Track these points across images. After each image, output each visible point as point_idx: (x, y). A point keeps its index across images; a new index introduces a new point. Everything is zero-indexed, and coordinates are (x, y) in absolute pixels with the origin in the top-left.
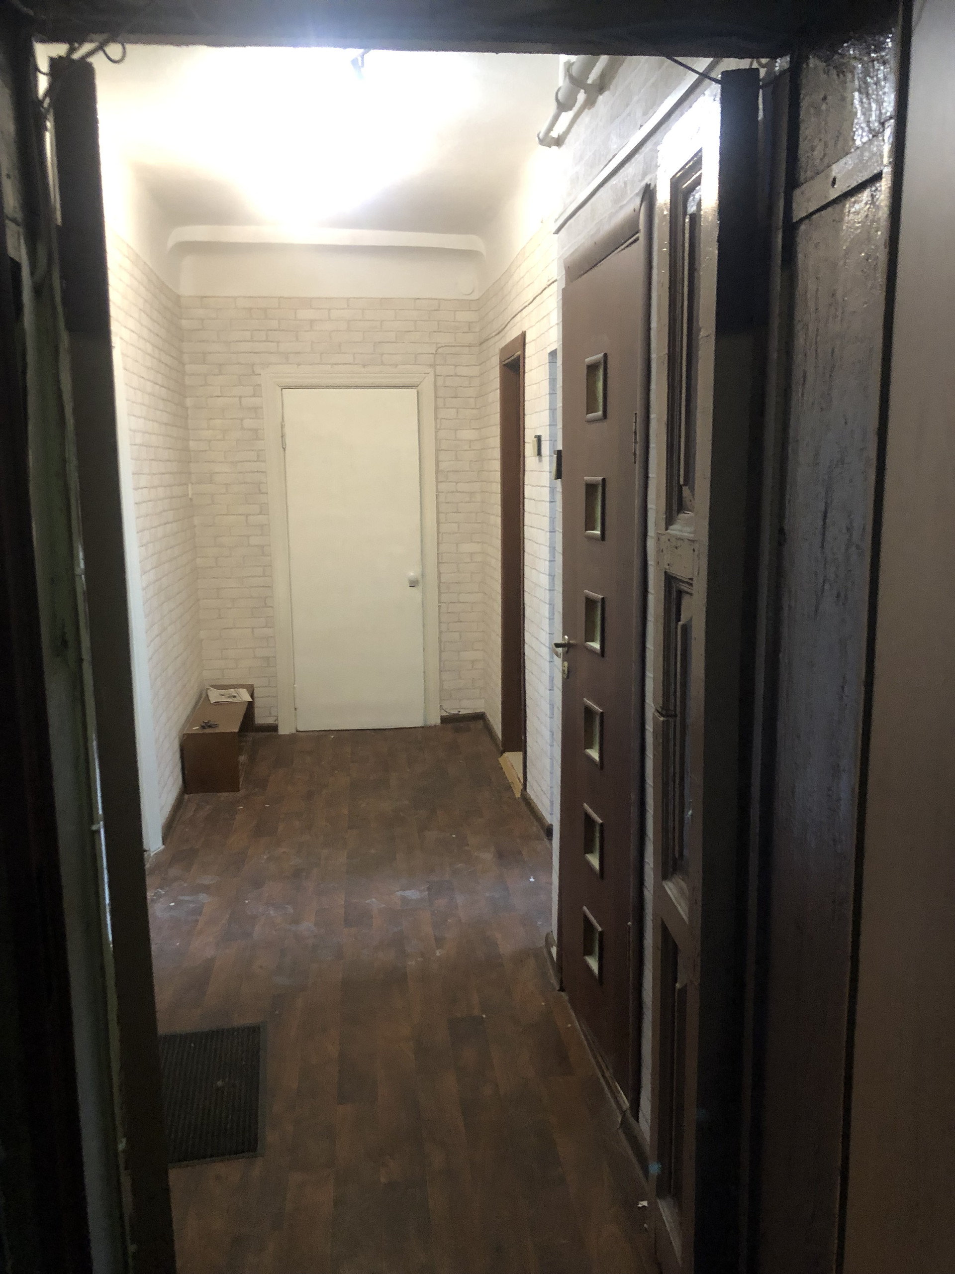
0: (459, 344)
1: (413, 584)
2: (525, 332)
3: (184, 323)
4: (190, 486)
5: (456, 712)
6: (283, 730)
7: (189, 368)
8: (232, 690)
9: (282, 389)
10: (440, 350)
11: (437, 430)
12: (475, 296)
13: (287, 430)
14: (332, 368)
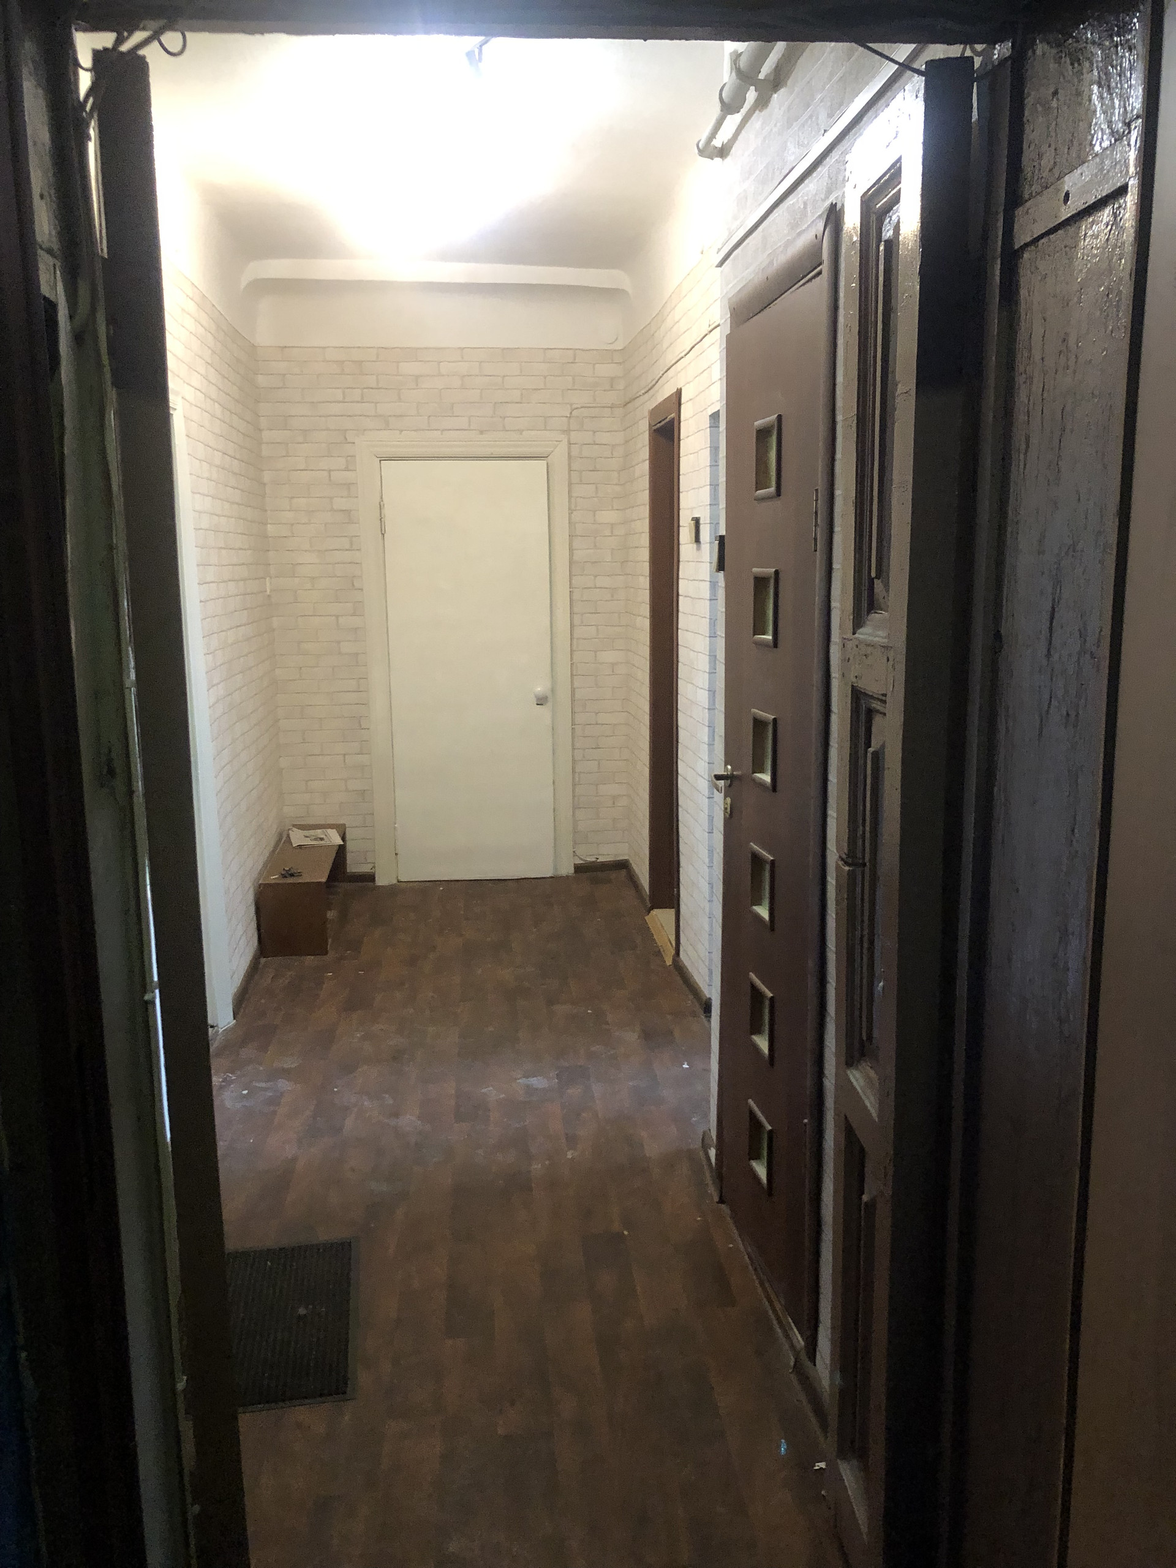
0: (599, 405)
1: (541, 701)
2: (681, 389)
3: (261, 380)
4: (268, 579)
5: (594, 860)
6: (381, 881)
7: (266, 435)
8: (319, 831)
9: (380, 461)
10: (575, 413)
11: (571, 511)
12: (619, 346)
13: (387, 511)
14: (442, 434)
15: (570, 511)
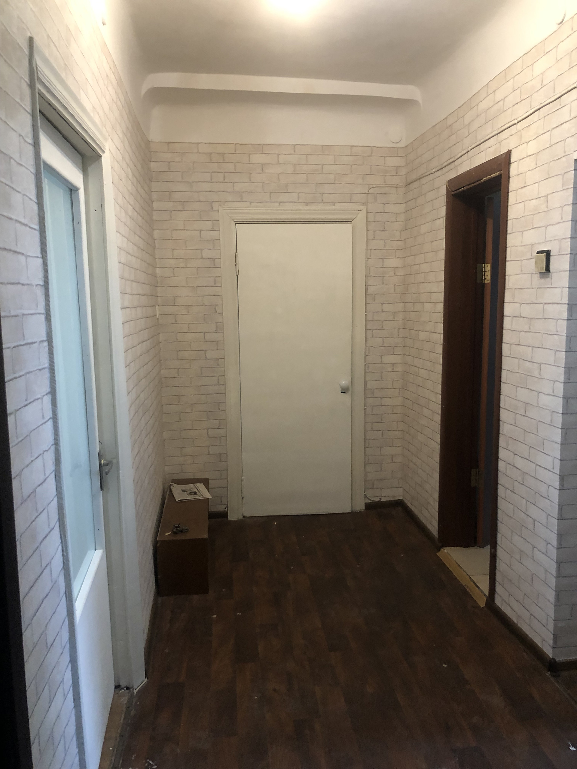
0: (387, 186)
1: (344, 391)
2: (511, 151)
3: (153, 165)
4: (157, 306)
5: (379, 500)
6: (233, 517)
7: (156, 205)
8: (192, 485)
9: (236, 224)
10: (371, 191)
12: (402, 145)
13: (240, 260)
14: (279, 205)
15: (367, 259)
